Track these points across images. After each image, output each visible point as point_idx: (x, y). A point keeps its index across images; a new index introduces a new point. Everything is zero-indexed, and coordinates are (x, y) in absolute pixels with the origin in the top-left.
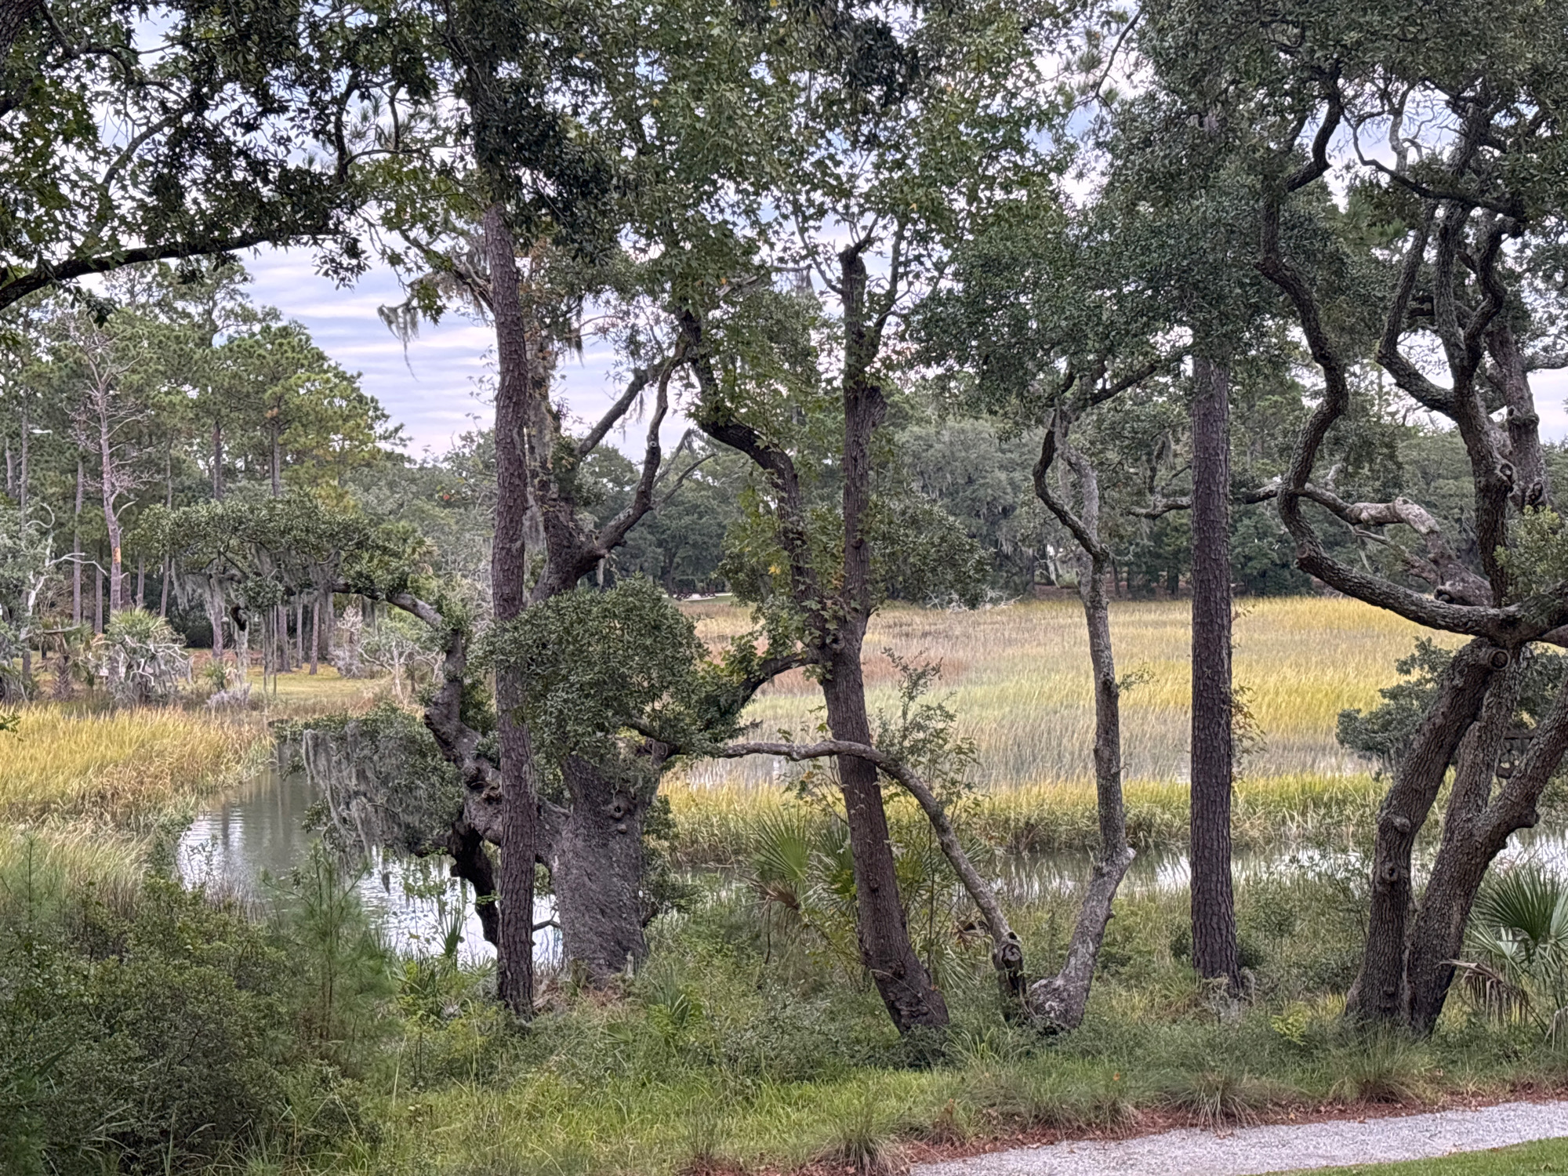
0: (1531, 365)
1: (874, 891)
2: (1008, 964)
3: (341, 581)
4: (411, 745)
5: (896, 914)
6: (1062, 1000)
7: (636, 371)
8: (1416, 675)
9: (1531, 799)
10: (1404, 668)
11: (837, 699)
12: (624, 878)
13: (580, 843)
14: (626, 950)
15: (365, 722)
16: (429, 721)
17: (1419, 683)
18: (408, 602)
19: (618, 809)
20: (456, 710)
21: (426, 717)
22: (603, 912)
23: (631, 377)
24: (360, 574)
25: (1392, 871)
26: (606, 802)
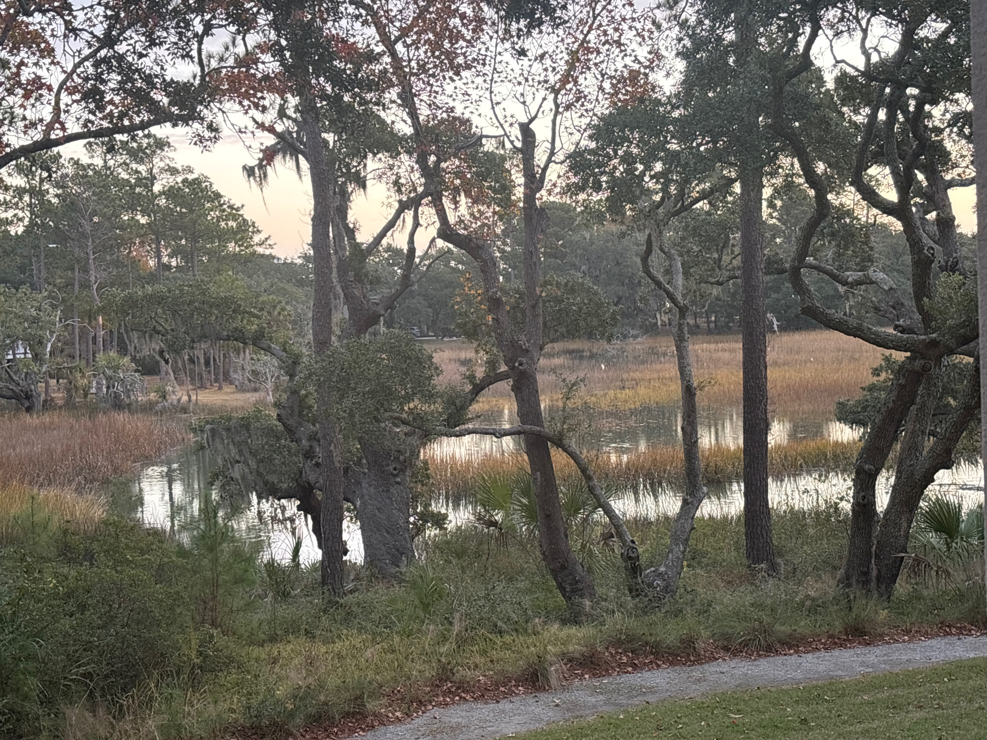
0: (951, 184)
1: (548, 516)
2: (630, 558)
3: (225, 333)
4: (270, 432)
5: (562, 530)
6: (664, 580)
7: (400, 201)
8: (883, 375)
9: (948, 452)
10: (876, 372)
11: (523, 400)
12: (400, 510)
13: (372, 490)
14: (402, 554)
15: (243, 418)
16: (279, 418)
17: (885, 381)
18: (265, 346)
19: (395, 469)
20: (296, 410)
21: (278, 415)
22: (388, 532)
23: (396, 205)
24: (236, 329)
25: (864, 497)
26: (388, 465)
